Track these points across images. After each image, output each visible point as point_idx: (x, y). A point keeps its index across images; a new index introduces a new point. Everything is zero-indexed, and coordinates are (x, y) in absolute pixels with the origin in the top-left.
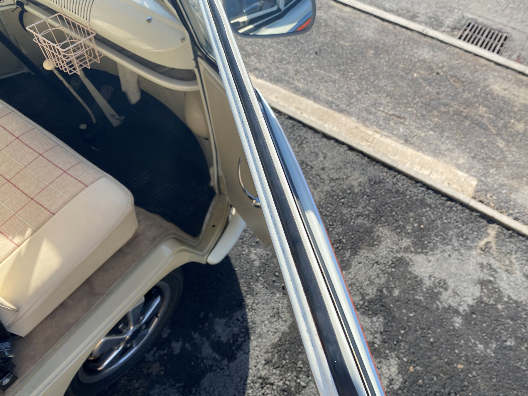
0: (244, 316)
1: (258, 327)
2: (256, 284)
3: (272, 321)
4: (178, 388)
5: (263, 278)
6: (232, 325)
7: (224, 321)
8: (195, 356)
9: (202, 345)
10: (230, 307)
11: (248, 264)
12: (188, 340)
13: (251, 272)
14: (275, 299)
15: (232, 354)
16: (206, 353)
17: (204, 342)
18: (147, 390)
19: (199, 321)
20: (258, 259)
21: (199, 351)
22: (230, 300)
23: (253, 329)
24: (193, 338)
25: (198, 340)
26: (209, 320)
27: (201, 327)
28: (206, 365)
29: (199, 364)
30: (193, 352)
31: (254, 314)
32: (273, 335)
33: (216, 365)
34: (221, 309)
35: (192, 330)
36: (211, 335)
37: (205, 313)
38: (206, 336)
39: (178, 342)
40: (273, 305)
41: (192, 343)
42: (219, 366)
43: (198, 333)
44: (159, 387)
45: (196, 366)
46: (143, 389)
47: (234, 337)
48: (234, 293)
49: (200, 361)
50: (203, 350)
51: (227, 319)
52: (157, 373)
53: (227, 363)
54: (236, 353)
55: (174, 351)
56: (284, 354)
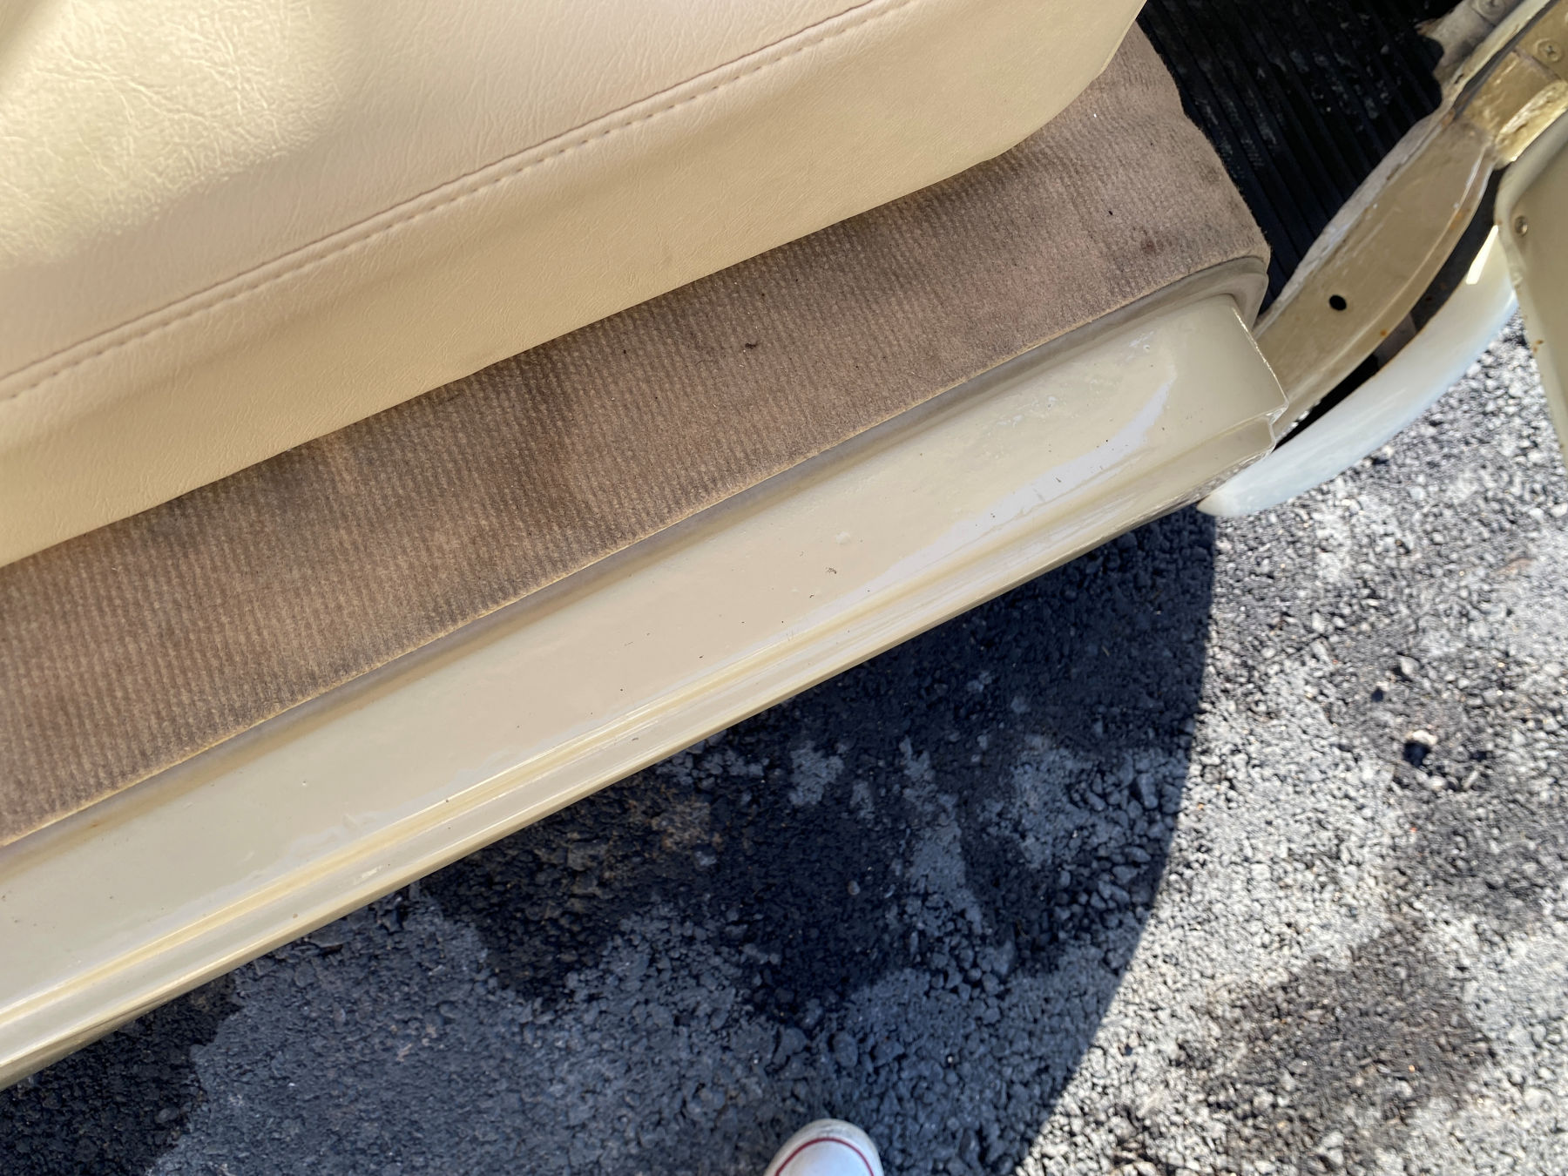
0: (1169, 789)
1: (1212, 875)
2: (1288, 663)
3: (1289, 881)
4: (750, 966)
5: (1332, 650)
6: (1099, 804)
7: (1070, 764)
8: (878, 860)
9: (928, 824)
10: (1124, 715)
11: (1290, 551)
12: (872, 769)
13: (1287, 594)
14: (1345, 781)
15: (1045, 938)
16: (932, 874)
17: (943, 816)
18: (612, 901)
19: (957, 709)
20: (1345, 549)
21: (903, 842)
22: (1136, 680)
23: (1188, 873)
24: (900, 770)
25: (920, 792)
26: (1002, 726)
27: (953, 738)
28: (911, 928)
29: (881, 905)
30: (874, 836)
31: (1221, 802)
32: (1264, 946)
33: (952, 949)
34: (1075, 698)
35: (908, 732)
36: (986, 802)
37: (995, 681)
38: (960, 793)
39: (826, 756)
40: (1324, 806)
41: (888, 791)
42: (967, 965)
43: (931, 758)
44: (669, 920)
45: (862, 910)
46: (598, 892)
47: (1087, 865)
48: (1167, 653)
49: (888, 895)
50: (926, 850)
51: (1088, 766)
52: (685, 848)
53: (1004, 969)
54: (1064, 943)
55: (792, 787)
56: (1277, 1062)
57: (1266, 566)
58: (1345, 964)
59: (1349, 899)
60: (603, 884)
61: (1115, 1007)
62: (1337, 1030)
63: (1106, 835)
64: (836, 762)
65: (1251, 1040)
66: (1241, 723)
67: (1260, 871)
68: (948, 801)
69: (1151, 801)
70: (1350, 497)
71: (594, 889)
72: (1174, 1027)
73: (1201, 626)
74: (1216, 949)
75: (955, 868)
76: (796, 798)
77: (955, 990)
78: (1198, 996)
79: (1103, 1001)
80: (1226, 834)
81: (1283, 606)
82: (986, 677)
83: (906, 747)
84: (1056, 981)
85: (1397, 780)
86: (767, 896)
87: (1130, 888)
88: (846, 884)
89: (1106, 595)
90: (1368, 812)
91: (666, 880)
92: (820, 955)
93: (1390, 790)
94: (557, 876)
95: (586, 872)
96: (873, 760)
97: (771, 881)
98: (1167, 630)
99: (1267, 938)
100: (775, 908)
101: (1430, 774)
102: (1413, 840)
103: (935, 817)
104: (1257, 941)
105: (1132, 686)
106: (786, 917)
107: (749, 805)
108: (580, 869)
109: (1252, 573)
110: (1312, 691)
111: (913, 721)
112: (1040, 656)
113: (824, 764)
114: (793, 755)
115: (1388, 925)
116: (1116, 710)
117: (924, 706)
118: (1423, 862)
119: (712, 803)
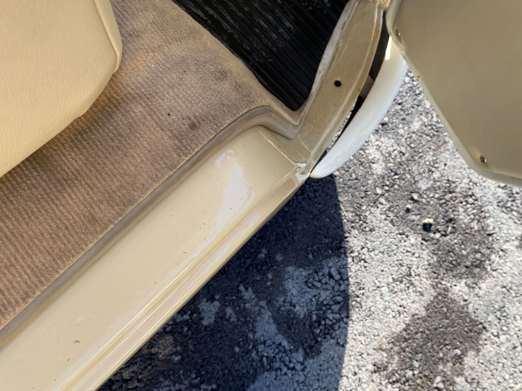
0: (342, 270)
1: (367, 297)
2: (372, 209)
3: (396, 290)
5: (387, 199)
6: (319, 285)
7: (304, 273)
8: (243, 335)
9: (258, 315)
10: (318, 248)
11: (361, 168)
12: (231, 301)
13: (364, 184)
14: (405, 246)
15: (313, 343)
16: (264, 333)
17: (263, 310)
18: (145, 387)
19: (257, 267)
20: (381, 161)
21: (250, 325)
22: (319, 234)
23: (358, 299)
24: (241, 298)
25: (252, 304)
26: (275, 267)
27: (258, 278)
28: (262, 356)
29: (249, 352)
30: (239, 327)
31: (363, 269)
32: (394, 317)
33: (280, 359)
34: (299, 248)
35: (241, 282)
36: (277, 298)
37: (268, 251)
38: (267, 298)
39: (212, 302)
40: (400, 258)
41: (240, 307)
42: (287, 363)
43: (252, 289)
44: (169, 386)
45: (242, 356)
46: (138, 385)
47: (321, 309)
48: (328, 220)
49: (250, 347)
50: (259, 325)
51: (311, 272)
52: (167, 356)
53: (301, 359)
54: (321, 342)
55: (202, 319)
56: (410, 358)
57: (354, 176)
58: (424, 313)
59: (419, 289)
60: (139, 381)
61: (346, 359)
62: (428, 339)
63: (325, 296)
64: (217, 303)
65: (399, 353)
66: (362, 237)
67: (384, 290)
68: (263, 303)
69: (337, 277)
70: (377, 140)
71: (136, 384)
72: (370, 359)
73: (337, 206)
74: (377, 325)
75: (273, 328)
76: (205, 323)
77: (285, 374)
78: (375, 344)
79: (341, 358)
80: (368, 280)
81: (364, 189)
82: (264, 251)
83: (242, 288)
84: (322, 357)
85: (424, 239)
86: (204, 363)
87: (339, 312)
88: (233, 349)
89: (299, 205)
90: (417, 255)
91: (164, 371)
92: (231, 379)
93: (422, 244)
94: (120, 384)
95: (131, 379)
96: (230, 298)
97: (204, 357)
98: (325, 211)
99: (394, 314)
100: (208, 367)
101: (434, 233)
102: (435, 259)
103: (260, 311)
104: (391, 316)
105: (318, 236)
106: (214, 369)
107: (188, 331)
108: (129, 378)
109: (349, 180)
110: (383, 217)
111: (241, 277)
112: (282, 237)
113: (212, 306)
114: (199, 306)
115: (435, 294)
116: (315, 247)
117: (244, 270)
118: (441, 266)
119: (173, 335)
